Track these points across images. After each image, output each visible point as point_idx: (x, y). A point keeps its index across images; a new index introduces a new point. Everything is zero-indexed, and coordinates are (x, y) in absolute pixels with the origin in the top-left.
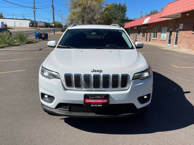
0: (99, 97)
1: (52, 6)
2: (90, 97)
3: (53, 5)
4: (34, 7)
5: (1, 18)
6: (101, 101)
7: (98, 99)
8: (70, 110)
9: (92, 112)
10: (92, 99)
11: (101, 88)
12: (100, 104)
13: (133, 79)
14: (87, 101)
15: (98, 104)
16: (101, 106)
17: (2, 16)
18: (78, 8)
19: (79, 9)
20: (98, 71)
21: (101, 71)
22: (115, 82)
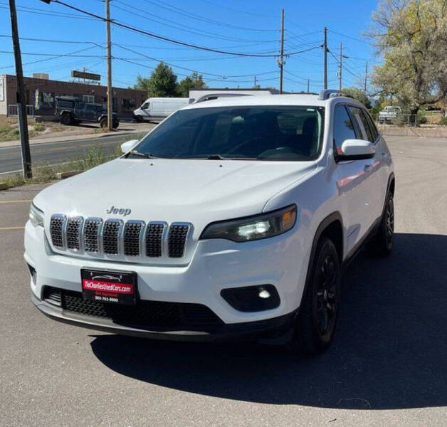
0: (111, 278)
1: (322, 46)
2: (94, 276)
3: (326, 42)
4: (282, 53)
5: (200, 90)
6: (117, 289)
7: (109, 282)
8: (64, 306)
9: (108, 316)
10: (96, 281)
11: (121, 255)
12: (114, 295)
13: (201, 238)
14: (88, 285)
15: (111, 295)
16: (116, 300)
17: (203, 84)
18: (405, 45)
19: (406, 48)
20: (121, 211)
21: (128, 212)
22: (153, 240)
